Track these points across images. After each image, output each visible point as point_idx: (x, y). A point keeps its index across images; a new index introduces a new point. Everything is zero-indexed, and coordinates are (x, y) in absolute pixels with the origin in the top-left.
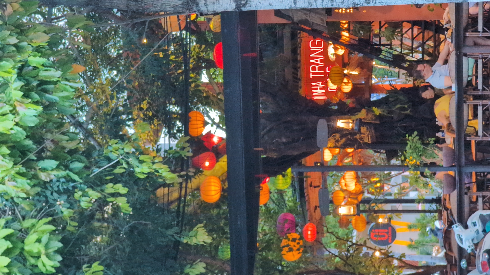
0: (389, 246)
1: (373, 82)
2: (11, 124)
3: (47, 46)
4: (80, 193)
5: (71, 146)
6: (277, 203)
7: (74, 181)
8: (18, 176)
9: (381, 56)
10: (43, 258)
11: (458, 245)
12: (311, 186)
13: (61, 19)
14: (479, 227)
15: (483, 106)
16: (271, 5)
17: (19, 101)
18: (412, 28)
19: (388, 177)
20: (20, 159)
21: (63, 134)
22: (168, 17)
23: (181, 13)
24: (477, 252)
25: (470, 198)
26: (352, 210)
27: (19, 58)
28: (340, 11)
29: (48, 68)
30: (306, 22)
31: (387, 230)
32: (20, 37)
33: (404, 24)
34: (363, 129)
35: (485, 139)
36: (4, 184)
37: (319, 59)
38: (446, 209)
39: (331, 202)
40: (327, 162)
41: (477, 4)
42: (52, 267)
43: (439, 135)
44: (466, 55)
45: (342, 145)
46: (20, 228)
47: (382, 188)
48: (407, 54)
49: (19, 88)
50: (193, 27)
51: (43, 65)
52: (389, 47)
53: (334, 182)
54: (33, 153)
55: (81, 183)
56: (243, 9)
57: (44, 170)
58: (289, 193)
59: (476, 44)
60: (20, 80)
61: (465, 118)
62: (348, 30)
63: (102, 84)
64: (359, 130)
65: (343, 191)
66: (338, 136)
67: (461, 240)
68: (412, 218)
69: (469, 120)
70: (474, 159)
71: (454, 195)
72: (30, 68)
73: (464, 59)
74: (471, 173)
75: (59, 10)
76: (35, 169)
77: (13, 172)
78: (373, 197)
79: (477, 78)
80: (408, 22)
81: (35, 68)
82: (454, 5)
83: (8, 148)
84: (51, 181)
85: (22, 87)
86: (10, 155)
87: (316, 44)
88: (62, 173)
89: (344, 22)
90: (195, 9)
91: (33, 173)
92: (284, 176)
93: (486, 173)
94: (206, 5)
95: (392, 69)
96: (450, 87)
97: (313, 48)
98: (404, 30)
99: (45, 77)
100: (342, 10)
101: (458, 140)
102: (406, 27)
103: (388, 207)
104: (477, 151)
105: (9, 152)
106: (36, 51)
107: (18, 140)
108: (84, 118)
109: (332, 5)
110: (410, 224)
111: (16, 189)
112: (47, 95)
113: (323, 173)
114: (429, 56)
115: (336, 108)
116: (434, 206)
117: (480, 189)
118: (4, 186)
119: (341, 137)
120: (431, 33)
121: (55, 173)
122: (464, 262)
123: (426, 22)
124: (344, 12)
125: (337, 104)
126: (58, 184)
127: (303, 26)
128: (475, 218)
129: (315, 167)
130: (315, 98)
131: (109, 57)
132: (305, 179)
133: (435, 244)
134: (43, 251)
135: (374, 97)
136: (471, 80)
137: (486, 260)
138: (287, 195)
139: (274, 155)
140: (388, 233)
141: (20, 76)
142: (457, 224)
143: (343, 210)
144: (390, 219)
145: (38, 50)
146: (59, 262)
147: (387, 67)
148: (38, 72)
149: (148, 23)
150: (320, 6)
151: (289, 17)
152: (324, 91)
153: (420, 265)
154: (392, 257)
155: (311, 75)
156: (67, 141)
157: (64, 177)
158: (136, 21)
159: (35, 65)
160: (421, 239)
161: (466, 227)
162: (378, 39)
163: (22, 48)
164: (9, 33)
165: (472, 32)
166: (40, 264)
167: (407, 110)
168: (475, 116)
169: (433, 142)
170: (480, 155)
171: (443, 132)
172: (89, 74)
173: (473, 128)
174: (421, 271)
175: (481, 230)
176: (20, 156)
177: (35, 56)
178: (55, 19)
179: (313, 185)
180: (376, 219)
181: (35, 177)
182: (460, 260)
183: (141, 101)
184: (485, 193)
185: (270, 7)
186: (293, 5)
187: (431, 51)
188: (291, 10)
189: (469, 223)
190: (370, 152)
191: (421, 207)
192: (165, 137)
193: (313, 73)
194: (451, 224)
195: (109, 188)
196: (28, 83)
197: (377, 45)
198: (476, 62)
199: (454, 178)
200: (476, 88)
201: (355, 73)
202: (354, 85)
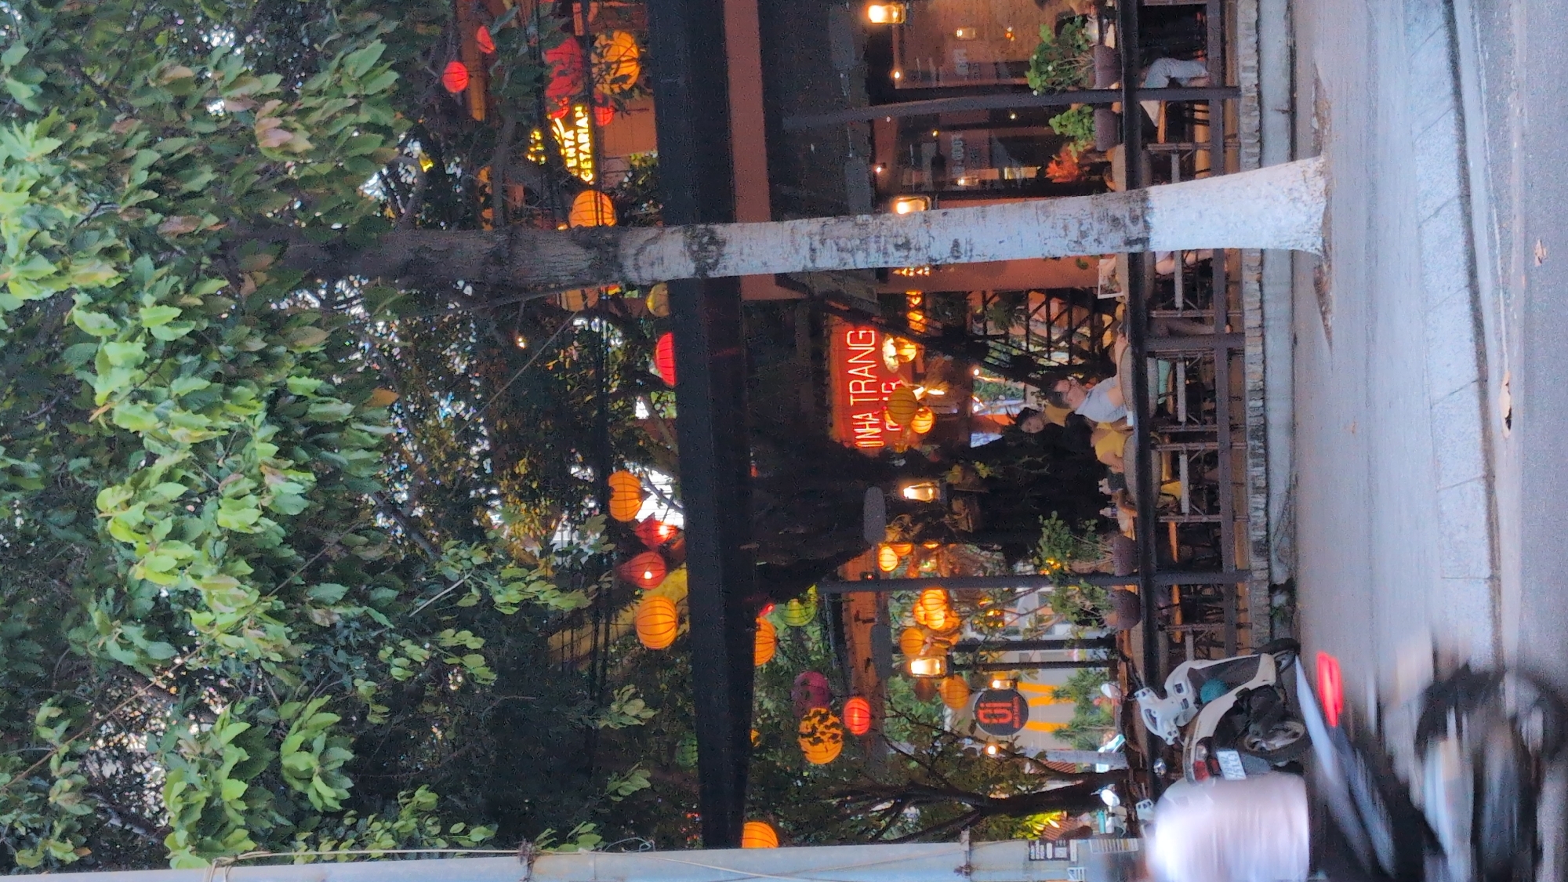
0: (1015, 735)
1: (976, 409)
2: (252, 515)
3: (324, 355)
4: (390, 650)
5: (374, 554)
6: (792, 656)
7: (377, 626)
8: (269, 619)
9: (990, 360)
10: (317, 782)
11: (1148, 731)
12: (857, 619)
13: (355, 302)
14: (1188, 693)
15: (1190, 453)
16: (765, 264)
17: (270, 466)
18: (1047, 303)
19: (1010, 598)
20: (273, 585)
21: (357, 532)
22: (563, 294)
23: (586, 285)
24: (1185, 744)
25: (1170, 638)
26: (938, 666)
27: (269, 378)
28: (904, 272)
29: (327, 399)
30: (837, 295)
31: (1009, 705)
32: (270, 337)
33: (1032, 295)
34: (957, 505)
35: (1195, 519)
36: (240, 635)
37: (866, 368)
38: (1125, 659)
39: (897, 649)
40: (888, 573)
41: (1172, 255)
42: (335, 799)
43: (1106, 512)
44: (1152, 355)
45: (915, 536)
46: (274, 719)
47: (998, 619)
48: (1039, 355)
49: (271, 439)
50: (614, 310)
51: (316, 393)
52: (1003, 341)
53: (904, 610)
54: (300, 570)
55: (391, 631)
56: (712, 274)
57: (317, 603)
58: (814, 633)
59: (1172, 333)
60: (272, 423)
61: (1155, 480)
62: (921, 308)
63: (438, 427)
64: (950, 506)
65: (921, 627)
66: (907, 518)
67: (1154, 720)
68: (1062, 678)
69: (1162, 483)
70: (1176, 558)
71: (1137, 633)
72: (291, 398)
73: (1150, 362)
74: (1170, 588)
75: (351, 285)
76: (303, 603)
77: (259, 611)
78: (981, 638)
79: (1175, 400)
80: (1038, 291)
81: (301, 398)
82: (1126, 257)
83: (249, 562)
84: (333, 625)
85: (276, 435)
86: (254, 577)
87: (861, 337)
88: (354, 611)
89: (914, 293)
90: (616, 276)
91: (298, 611)
92: (802, 601)
93: (1199, 587)
94: (637, 268)
95: (1010, 383)
96: (1124, 419)
97: (855, 347)
98: (1032, 306)
99: (320, 414)
100: (909, 271)
101: (1140, 524)
102: (1035, 301)
103: (1013, 657)
104: (1180, 542)
105: (250, 570)
106: (302, 364)
107: (269, 547)
108: (405, 496)
109: (886, 262)
110: (1056, 689)
111: (263, 645)
112: (325, 453)
113: (878, 595)
114: (1082, 358)
115: (903, 462)
116: (1102, 653)
117: (1186, 619)
118: (241, 640)
119: (914, 522)
120: (1085, 313)
121: (340, 610)
122: (1160, 765)
123: (1073, 291)
124: (911, 274)
125: (903, 456)
126: (346, 632)
127: (833, 304)
128: (1179, 676)
129: (863, 583)
130: (862, 444)
131: (451, 374)
132: (844, 606)
133: (1108, 727)
134: (317, 769)
135: (978, 440)
136: (1165, 403)
137: (1202, 760)
138: (809, 639)
139: (781, 561)
140: (1011, 709)
141: (272, 415)
142: (1144, 690)
143: (919, 667)
144: (1015, 681)
145: (307, 361)
146: (348, 790)
147: (1001, 380)
148: (308, 406)
149: (523, 305)
150: (861, 265)
151: (804, 285)
152: (877, 430)
153: (1078, 771)
154: (1022, 756)
155: (852, 400)
156: (366, 545)
157: (359, 619)
158: (499, 302)
159: (300, 393)
160: (1080, 718)
161: (1162, 694)
162: (981, 325)
163: (277, 357)
164: (249, 329)
165: (1165, 308)
166: (312, 795)
167: (1042, 467)
168: (1175, 475)
169: (1092, 528)
170: (1187, 550)
171: (1113, 506)
172: (412, 408)
173: (1171, 499)
174: (1079, 782)
175: (1191, 700)
176: (272, 580)
177: (299, 376)
178: (342, 302)
179: (861, 617)
180: (986, 681)
181: (304, 618)
182: (1153, 761)
183: (514, 460)
184: (1198, 627)
185: (764, 269)
186: (810, 265)
187: (1085, 347)
188: (805, 273)
189: (1169, 686)
190: (972, 549)
191: (1076, 655)
192: (562, 531)
193: (855, 396)
194: (1133, 686)
195: (449, 637)
196: (286, 430)
197: (980, 337)
198: (1174, 368)
199: (1138, 598)
200: (1175, 421)
201: (938, 392)
202: (937, 417)
